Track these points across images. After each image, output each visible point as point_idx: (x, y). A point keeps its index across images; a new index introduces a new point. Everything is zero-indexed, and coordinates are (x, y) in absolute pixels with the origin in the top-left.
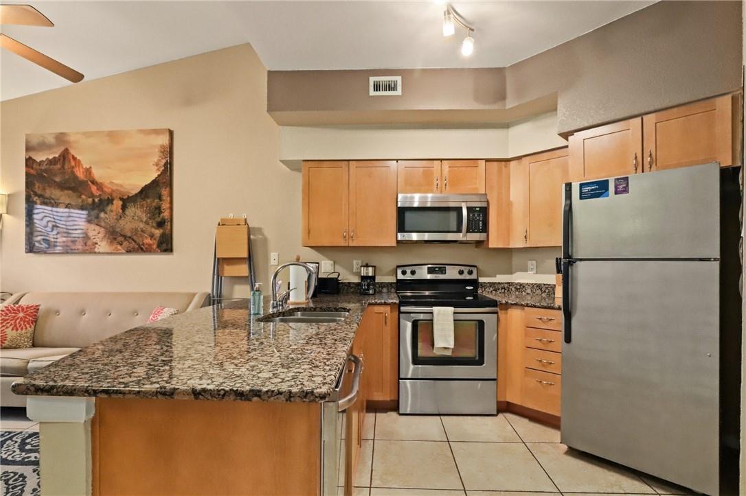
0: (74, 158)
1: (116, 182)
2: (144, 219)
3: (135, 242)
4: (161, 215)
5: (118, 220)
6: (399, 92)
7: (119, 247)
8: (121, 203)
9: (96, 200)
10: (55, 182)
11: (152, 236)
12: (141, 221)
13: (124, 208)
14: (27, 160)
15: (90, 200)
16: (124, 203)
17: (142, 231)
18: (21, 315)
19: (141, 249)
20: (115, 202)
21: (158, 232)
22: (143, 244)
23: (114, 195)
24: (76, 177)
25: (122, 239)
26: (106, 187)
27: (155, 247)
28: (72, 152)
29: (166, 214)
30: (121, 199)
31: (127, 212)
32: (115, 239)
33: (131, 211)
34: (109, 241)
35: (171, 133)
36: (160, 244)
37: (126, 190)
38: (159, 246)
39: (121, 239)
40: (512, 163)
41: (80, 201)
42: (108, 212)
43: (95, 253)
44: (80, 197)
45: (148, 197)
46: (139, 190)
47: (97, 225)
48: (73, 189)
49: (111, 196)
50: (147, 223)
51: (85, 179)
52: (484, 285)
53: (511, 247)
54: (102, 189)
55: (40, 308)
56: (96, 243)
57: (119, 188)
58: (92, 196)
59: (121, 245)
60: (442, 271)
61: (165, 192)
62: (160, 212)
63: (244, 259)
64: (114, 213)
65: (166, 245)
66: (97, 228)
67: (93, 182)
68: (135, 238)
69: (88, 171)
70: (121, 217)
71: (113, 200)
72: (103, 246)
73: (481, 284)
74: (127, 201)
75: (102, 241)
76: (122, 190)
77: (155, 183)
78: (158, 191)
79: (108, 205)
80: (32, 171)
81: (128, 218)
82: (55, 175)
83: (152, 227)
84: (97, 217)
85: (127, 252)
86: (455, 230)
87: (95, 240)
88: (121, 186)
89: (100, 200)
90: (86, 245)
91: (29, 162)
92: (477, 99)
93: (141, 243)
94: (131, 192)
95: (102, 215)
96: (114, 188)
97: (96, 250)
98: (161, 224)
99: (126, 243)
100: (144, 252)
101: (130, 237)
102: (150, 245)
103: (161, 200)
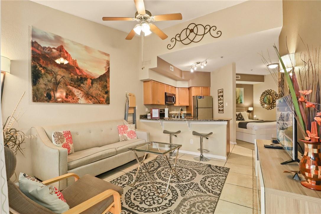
1: (88, 70)
2: (101, 90)
3: (97, 99)
4: (107, 89)
5: (89, 88)
6: (173, 70)
7: (90, 101)
8: (91, 81)
9: (79, 77)
11: (103, 97)
12: (99, 90)
13: (92, 83)
15: (76, 77)
16: (92, 81)
17: (100, 95)
19: (100, 103)
20: (88, 80)
21: (106, 96)
22: (100, 100)
23: (88, 77)
25: (92, 98)
26: (83, 72)
27: (104, 102)
30: (91, 79)
31: (93, 86)
32: (88, 97)
33: (95, 85)
34: (85, 98)
37: (93, 76)
38: (106, 102)
39: (90, 97)
41: (70, 76)
42: (85, 84)
43: (78, 103)
44: (70, 74)
45: (102, 81)
46: (98, 77)
47: (79, 89)
48: (66, 69)
49: (86, 77)
50: (101, 91)
51: (73, 65)
54: (82, 72)
56: (79, 99)
57: (90, 74)
58: (76, 74)
59: (91, 100)
61: (108, 80)
64: (88, 85)
65: (108, 102)
66: (80, 91)
67: (78, 68)
68: (97, 97)
69: (75, 62)
70: (91, 88)
71: (87, 79)
72: (82, 100)
74: (93, 81)
75: (82, 98)
76: (91, 75)
78: (104, 78)
79: (85, 80)
80: (37, 51)
81: (94, 88)
83: (104, 93)
84: (79, 86)
85: (93, 103)
87: (78, 97)
89: (81, 78)
90: (73, 99)
91: (35, 45)
93: (99, 100)
94: (96, 77)
95: (82, 85)
96: (88, 73)
97: (79, 102)
98: (107, 93)
99: (93, 100)
100: (101, 104)
101: (95, 97)
102: (103, 101)
103: (107, 83)
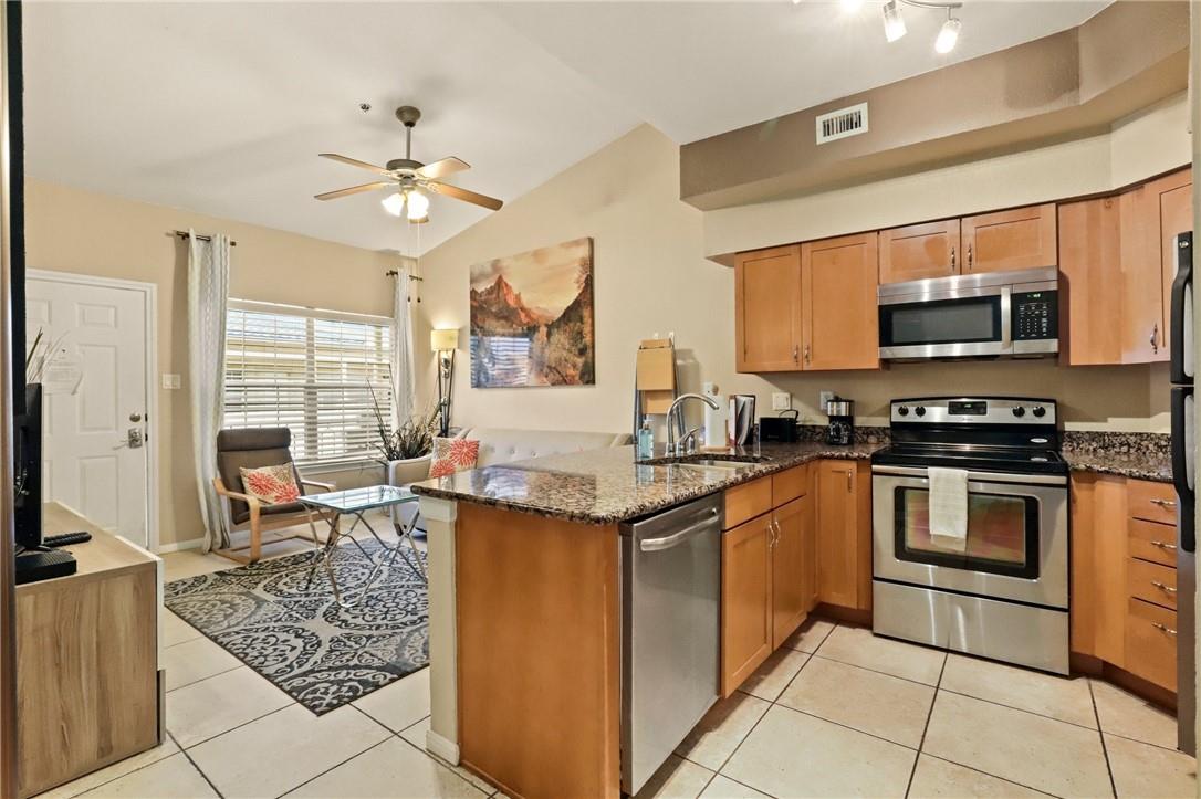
0: (507, 285)
1: (541, 306)
2: (567, 347)
3: (559, 373)
4: (583, 341)
5: (544, 349)
6: (864, 127)
7: (545, 380)
8: (546, 329)
9: (526, 327)
10: (492, 312)
11: (574, 366)
12: (565, 349)
13: (549, 335)
14: (471, 292)
15: (521, 328)
16: (548, 329)
17: (566, 360)
18: (465, 450)
19: (565, 381)
20: (541, 329)
21: (580, 361)
22: (567, 376)
23: (540, 321)
24: (508, 305)
25: (548, 370)
26: (533, 313)
27: (577, 378)
28: (505, 279)
29: (588, 339)
30: (547, 325)
31: (551, 340)
32: (542, 371)
33: (555, 338)
34: (537, 373)
35: (591, 242)
36: (582, 375)
37: (550, 315)
38: (581, 378)
39: (546, 370)
40: (1123, 198)
41: (512, 329)
42: (535, 341)
44: (511, 326)
45: (570, 321)
46: (562, 313)
48: (506, 318)
49: (538, 322)
50: (570, 351)
51: (515, 306)
52: (1075, 437)
53: (1124, 363)
54: (530, 315)
55: (481, 444)
57: (544, 313)
58: (521, 324)
59: (547, 376)
60: (979, 408)
61: (586, 313)
62: (582, 338)
63: (669, 391)
64: (541, 342)
65: (588, 376)
67: (523, 309)
68: (559, 369)
69: (518, 298)
70: (546, 346)
71: (539, 326)
72: (531, 379)
73: (1070, 434)
74: (551, 327)
75: (530, 373)
76: (547, 315)
77: (577, 305)
78: (580, 311)
79: (535, 332)
80: (475, 304)
81: (553, 347)
82: (492, 305)
83: (575, 355)
85: (553, 384)
86: (990, 336)
88: (546, 310)
89: (529, 327)
91: (473, 292)
92: (1012, 102)
93: (565, 375)
94: (555, 316)
96: (540, 313)
98: (582, 352)
99: (551, 375)
100: (568, 384)
101: (554, 368)
102: (573, 377)
103: (582, 323)
